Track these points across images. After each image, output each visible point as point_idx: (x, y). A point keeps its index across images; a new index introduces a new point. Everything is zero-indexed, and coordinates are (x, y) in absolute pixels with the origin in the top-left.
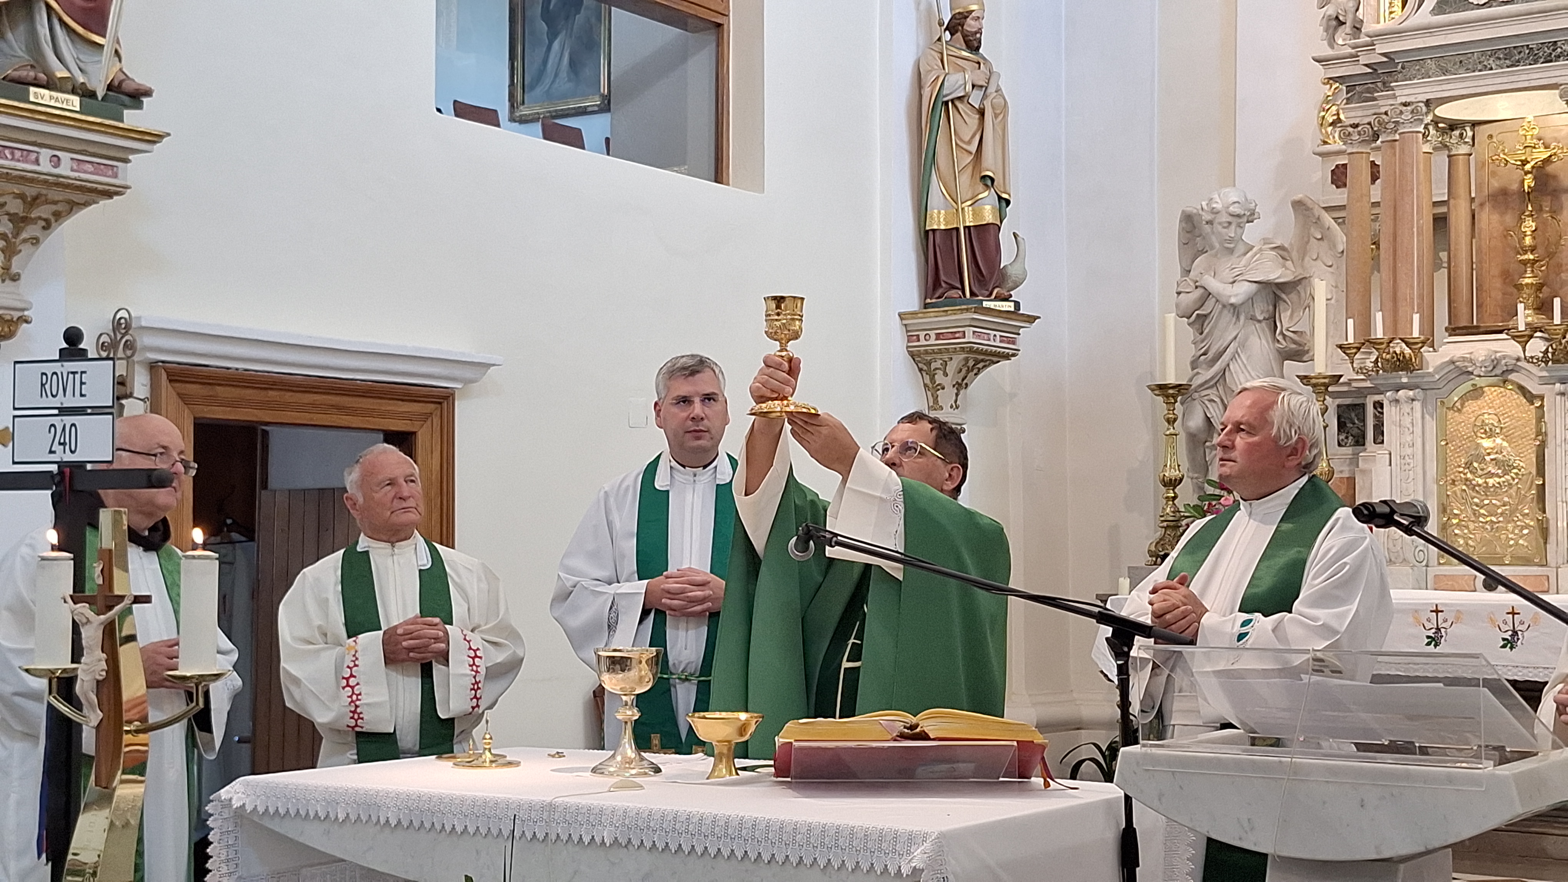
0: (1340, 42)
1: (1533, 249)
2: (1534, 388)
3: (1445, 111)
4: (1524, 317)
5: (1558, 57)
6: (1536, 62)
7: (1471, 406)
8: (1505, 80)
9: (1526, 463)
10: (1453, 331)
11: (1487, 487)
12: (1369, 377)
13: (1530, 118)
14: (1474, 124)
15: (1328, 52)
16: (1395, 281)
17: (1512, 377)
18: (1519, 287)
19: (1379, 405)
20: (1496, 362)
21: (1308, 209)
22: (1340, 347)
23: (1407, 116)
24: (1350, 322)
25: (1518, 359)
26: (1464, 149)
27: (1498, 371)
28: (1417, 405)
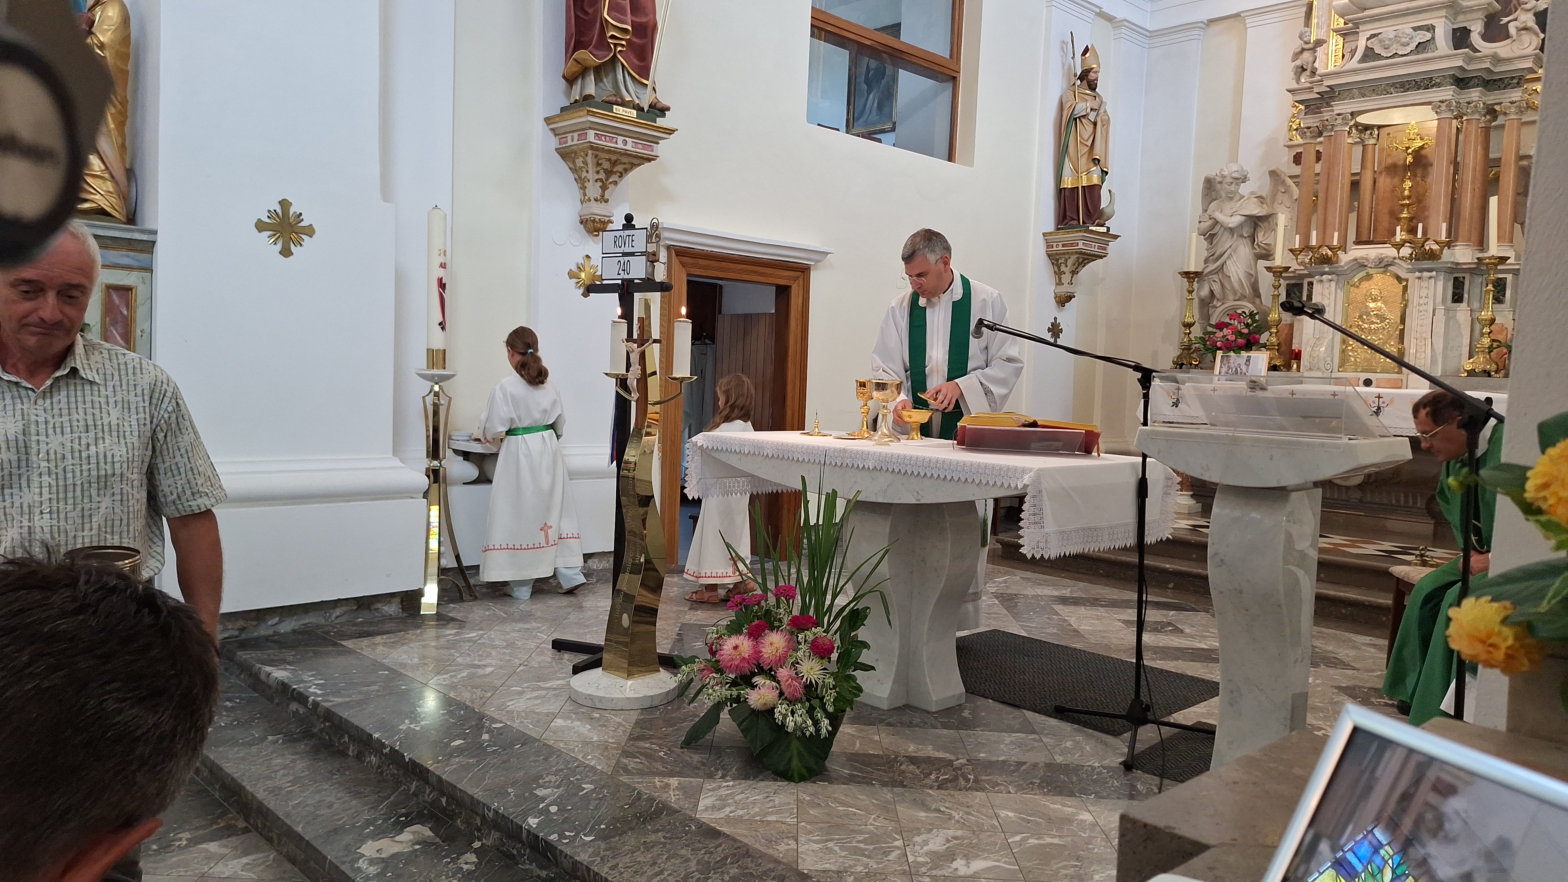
0: (1303, 80)
1: (1409, 198)
2: (1403, 275)
3: (1362, 119)
4: (1400, 235)
5: (1432, 86)
6: (1419, 89)
7: (1365, 284)
8: (1399, 100)
9: (1394, 316)
10: (1358, 242)
11: (1370, 329)
12: (1306, 268)
13: (1413, 122)
14: (1379, 127)
15: (1294, 85)
16: (1325, 214)
17: (1390, 268)
18: (1399, 219)
19: (1311, 284)
20: (1381, 260)
21: (1278, 175)
22: (1291, 250)
23: (1339, 121)
24: (1298, 236)
25: (1395, 258)
26: (1372, 141)
27: (1382, 265)
28: (1333, 284)
